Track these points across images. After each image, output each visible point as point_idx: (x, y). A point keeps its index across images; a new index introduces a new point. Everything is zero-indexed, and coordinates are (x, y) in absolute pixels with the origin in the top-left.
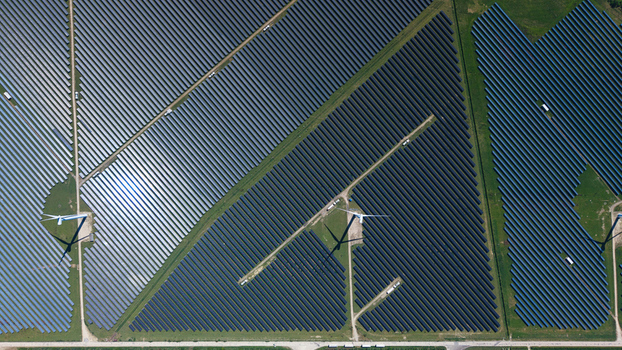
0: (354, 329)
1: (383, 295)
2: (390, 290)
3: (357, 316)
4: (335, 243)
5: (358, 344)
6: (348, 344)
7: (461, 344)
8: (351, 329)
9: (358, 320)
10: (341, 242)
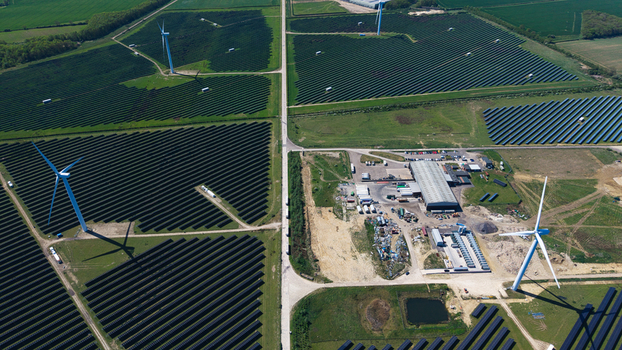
0: (263, 227)
1: (217, 201)
2: (210, 194)
3: (243, 225)
4: (123, 252)
5: (286, 223)
6: (285, 232)
7: (284, 142)
8: (262, 231)
9: (249, 223)
10: (123, 245)
